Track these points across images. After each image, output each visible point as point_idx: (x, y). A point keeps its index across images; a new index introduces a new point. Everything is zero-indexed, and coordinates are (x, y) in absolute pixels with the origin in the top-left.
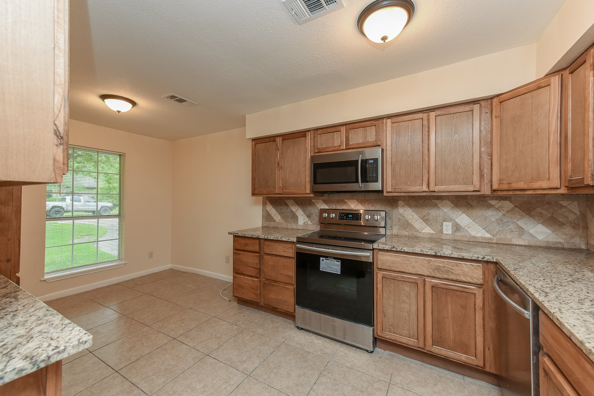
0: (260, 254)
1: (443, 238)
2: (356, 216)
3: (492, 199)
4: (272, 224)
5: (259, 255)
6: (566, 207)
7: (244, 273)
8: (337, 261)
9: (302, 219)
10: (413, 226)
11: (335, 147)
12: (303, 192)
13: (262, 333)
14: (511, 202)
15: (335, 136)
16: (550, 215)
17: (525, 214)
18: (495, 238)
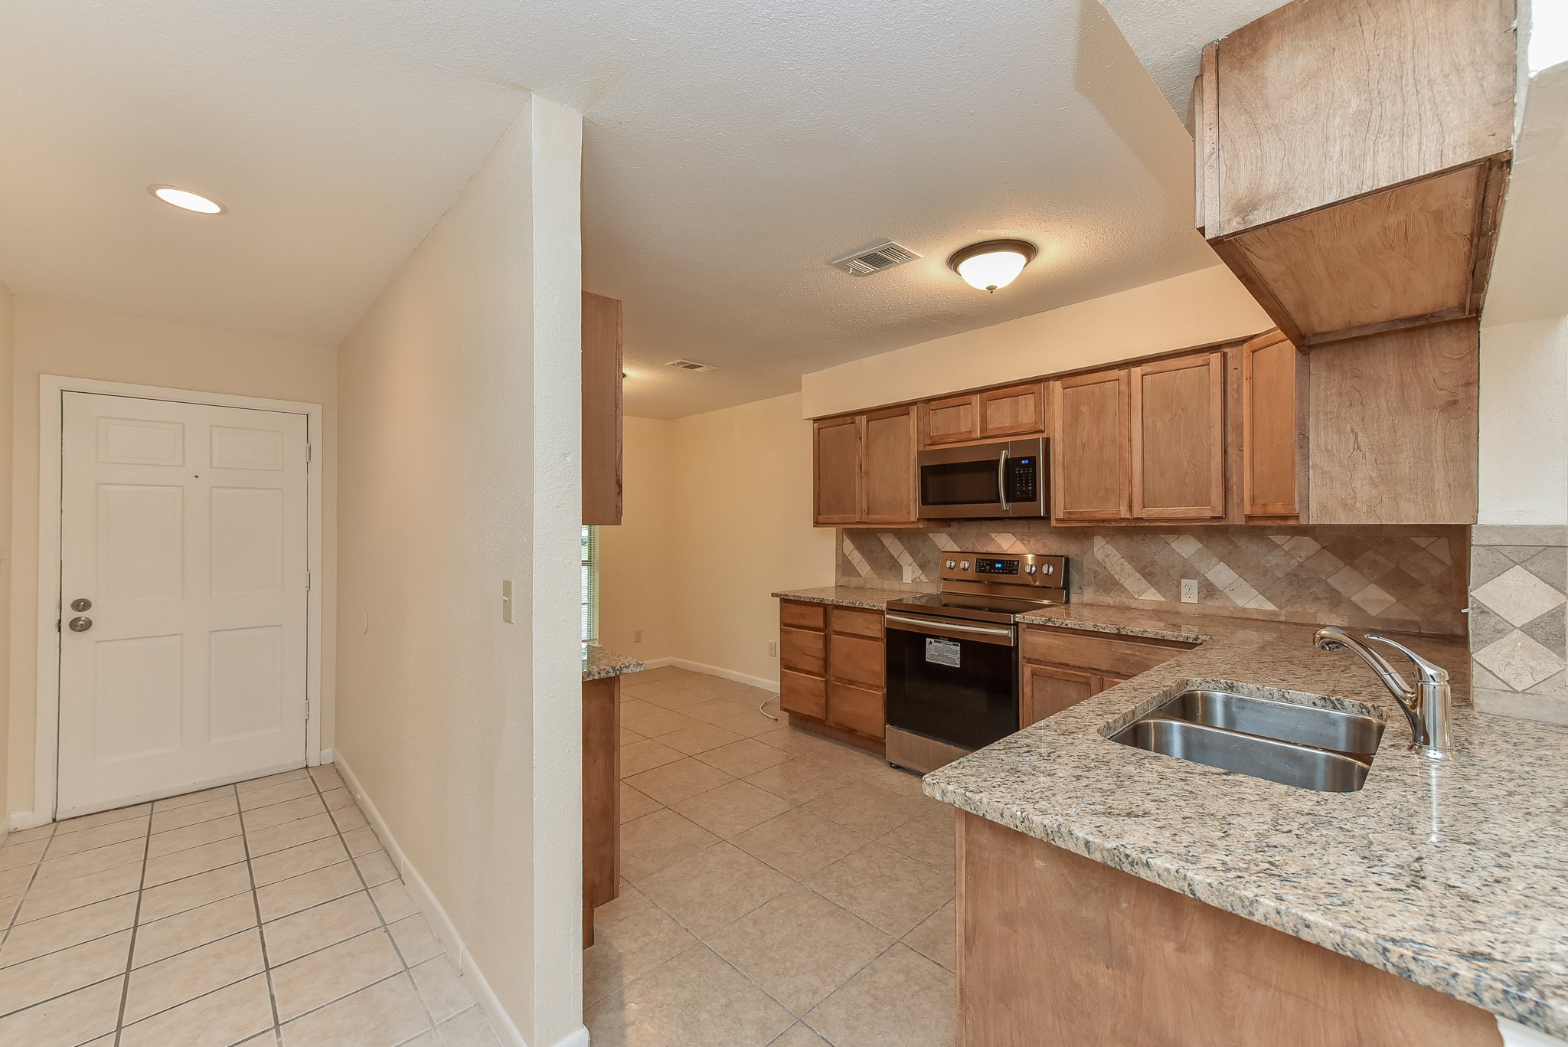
0: (826, 631)
1: (1182, 609)
2: (1011, 565)
3: (1277, 534)
4: (854, 581)
5: (823, 634)
6: (1424, 549)
7: (799, 667)
8: (954, 645)
9: (910, 573)
10: (1124, 587)
11: (961, 433)
12: (904, 520)
13: (827, 765)
14: (1315, 538)
15: (962, 413)
16: (1392, 566)
17: (1343, 564)
18: (1283, 612)
